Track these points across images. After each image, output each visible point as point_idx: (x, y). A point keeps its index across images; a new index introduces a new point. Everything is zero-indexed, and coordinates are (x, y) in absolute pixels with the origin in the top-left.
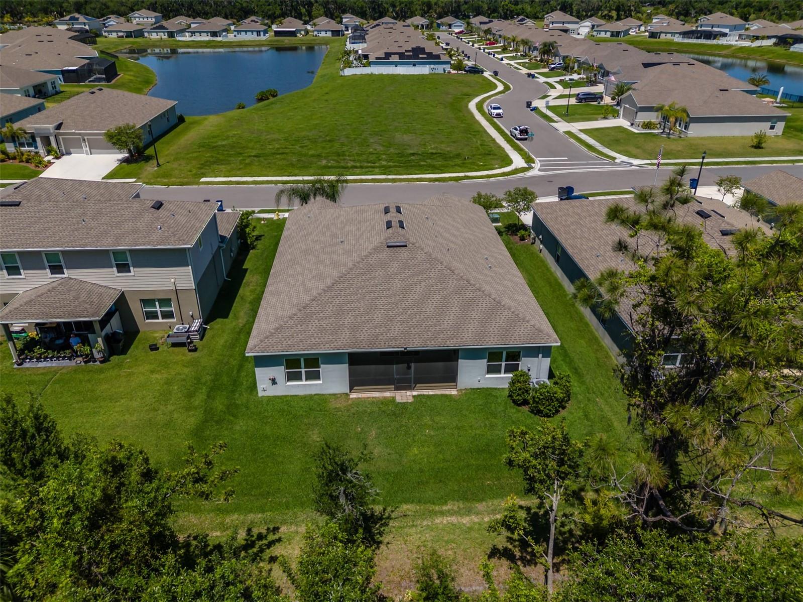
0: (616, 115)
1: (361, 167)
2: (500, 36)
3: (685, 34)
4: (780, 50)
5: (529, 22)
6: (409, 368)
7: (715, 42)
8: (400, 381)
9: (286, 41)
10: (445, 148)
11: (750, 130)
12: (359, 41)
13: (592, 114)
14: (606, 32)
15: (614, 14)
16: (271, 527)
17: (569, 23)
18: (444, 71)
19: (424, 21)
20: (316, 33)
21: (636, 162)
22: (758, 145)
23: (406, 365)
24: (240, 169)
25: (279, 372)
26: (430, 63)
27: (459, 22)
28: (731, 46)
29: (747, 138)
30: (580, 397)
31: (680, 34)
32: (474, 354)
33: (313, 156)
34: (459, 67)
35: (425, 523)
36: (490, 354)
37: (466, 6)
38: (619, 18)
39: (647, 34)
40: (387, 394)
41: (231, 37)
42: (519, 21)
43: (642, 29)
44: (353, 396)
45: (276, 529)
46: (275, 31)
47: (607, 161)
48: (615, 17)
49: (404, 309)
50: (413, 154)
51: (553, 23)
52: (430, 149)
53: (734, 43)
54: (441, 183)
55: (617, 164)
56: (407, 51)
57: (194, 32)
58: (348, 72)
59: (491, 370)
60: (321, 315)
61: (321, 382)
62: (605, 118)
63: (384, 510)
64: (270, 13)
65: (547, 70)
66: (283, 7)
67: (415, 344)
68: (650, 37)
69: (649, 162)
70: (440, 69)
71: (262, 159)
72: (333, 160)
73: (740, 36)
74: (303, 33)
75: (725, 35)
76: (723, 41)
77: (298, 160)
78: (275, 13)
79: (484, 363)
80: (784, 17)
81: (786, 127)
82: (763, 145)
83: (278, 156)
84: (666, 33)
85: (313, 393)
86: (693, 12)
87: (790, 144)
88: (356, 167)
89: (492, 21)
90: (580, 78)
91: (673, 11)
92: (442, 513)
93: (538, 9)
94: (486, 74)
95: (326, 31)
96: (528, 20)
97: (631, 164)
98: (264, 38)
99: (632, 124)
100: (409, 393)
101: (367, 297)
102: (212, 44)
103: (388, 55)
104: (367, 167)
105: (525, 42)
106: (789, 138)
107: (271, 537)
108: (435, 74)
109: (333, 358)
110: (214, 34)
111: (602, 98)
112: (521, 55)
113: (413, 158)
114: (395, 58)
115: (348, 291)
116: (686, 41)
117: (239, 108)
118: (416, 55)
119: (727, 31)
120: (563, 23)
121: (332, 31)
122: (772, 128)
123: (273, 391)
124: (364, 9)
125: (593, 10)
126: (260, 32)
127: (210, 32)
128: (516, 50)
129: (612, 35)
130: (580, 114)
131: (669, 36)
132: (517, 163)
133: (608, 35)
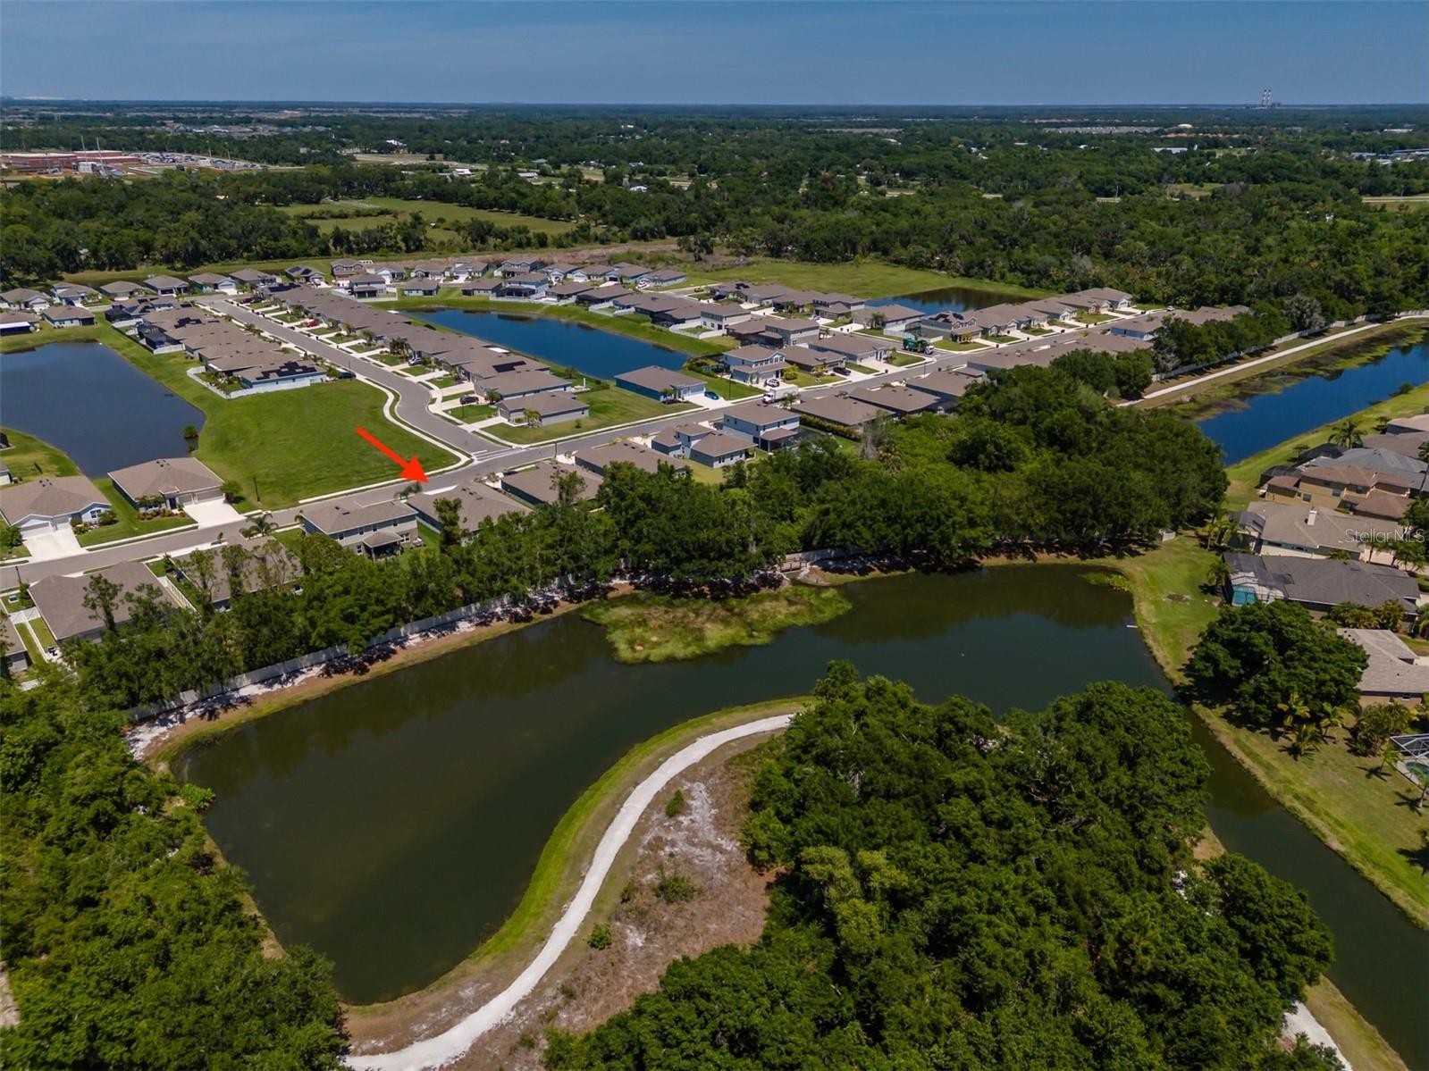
0: (496, 414)
2: (318, 315)
3: (497, 291)
4: (580, 309)
7: (527, 300)
13: (479, 414)
14: (417, 290)
18: (322, 380)
21: (523, 447)
22: (578, 426)
27: (226, 281)
28: (541, 305)
31: (492, 291)
47: (508, 449)
53: (543, 300)
55: (514, 449)
56: (281, 368)
58: (234, 395)
62: (490, 417)
65: (407, 366)
68: (464, 296)
69: (528, 446)
70: (317, 379)
73: (546, 294)
74: (38, 325)
75: (533, 292)
76: (533, 299)
81: (590, 411)
82: (581, 425)
84: (479, 290)
87: (593, 422)
90: (444, 375)
94: (362, 379)
95: (71, 320)
97: (521, 448)
99: (509, 421)
103: (266, 374)
106: (593, 418)
108: (315, 386)
111: (477, 397)
112: (365, 345)
114: (274, 376)
118: (291, 370)
119: (533, 287)
121: (82, 320)
122: (583, 414)
128: (355, 338)
129: (425, 293)
130: (472, 415)
131: (482, 293)
132: (464, 459)
133: (421, 293)
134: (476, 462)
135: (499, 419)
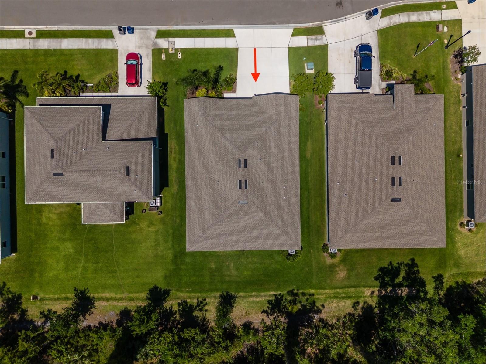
16: (204, 299)
35: (246, 300)
45: (205, 300)
60: (212, 237)
63: (235, 294)
92: (252, 296)
101: (230, 229)
107: (204, 302)
115: (222, 226)
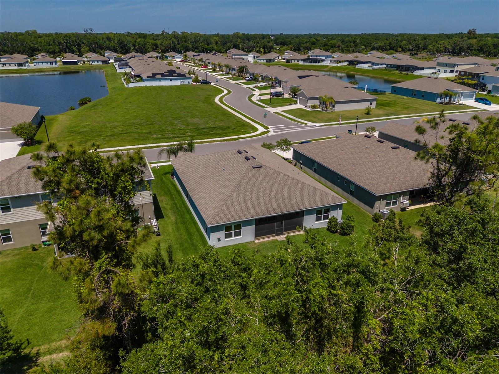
0: (296, 103)
1: (179, 137)
2: (209, 63)
3: (304, 60)
4: (351, 67)
5: (219, 55)
6: (282, 223)
7: (320, 64)
8: (278, 231)
9: (72, 68)
10: (218, 124)
11: (363, 106)
12: (124, 67)
13: (282, 103)
14: (263, 60)
15: (262, 50)
17: (243, 55)
18: (189, 83)
19: (156, 54)
20: (91, 62)
21: (317, 125)
22: (368, 113)
23: (280, 222)
24: (105, 143)
25: (222, 234)
26: (180, 79)
27: (179, 55)
28: (328, 66)
29: (363, 109)
30: (357, 226)
31: (302, 60)
32: (310, 212)
33: (146, 133)
34: (196, 80)
36: (317, 211)
37: (179, 46)
38: (265, 53)
39: (285, 60)
40: (272, 238)
41: (32, 66)
42: (213, 54)
43: (280, 58)
44: (256, 242)
46: (63, 62)
47: (304, 125)
48: (263, 51)
49: (274, 195)
50: (204, 128)
51: (234, 55)
52: (211, 124)
53: (328, 64)
54: (228, 142)
55: (308, 126)
56: (165, 72)
57: (5, 64)
58: (131, 85)
59: (318, 219)
60: (236, 203)
61: (241, 237)
62: (291, 104)
64: (51, 50)
65: (244, 81)
66: (61, 47)
67: (286, 211)
68: (286, 62)
69: (323, 124)
70: (186, 82)
71: (116, 137)
72: (160, 134)
73: (331, 61)
74: (82, 62)
75: (323, 60)
76: (323, 64)
77: (139, 136)
78: (55, 50)
79: (314, 216)
80: (345, 51)
81: (376, 104)
82: (370, 113)
83: (125, 135)
84: (294, 60)
85: (237, 243)
86: (302, 49)
87: (381, 112)
88: (175, 137)
89: (200, 55)
90: (265, 85)
91: (292, 48)
93: (221, 47)
94: (212, 84)
95: (98, 61)
96: (218, 54)
97: (315, 126)
98: (57, 66)
99: (306, 107)
100: (282, 236)
101: (254, 192)
102: (21, 71)
103: (154, 75)
104: (182, 137)
105: (227, 66)
106: (378, 109)
108: (183, 85)
109: (247, 223)
110: (20, 65)
111: (283, 94)
112: (226, 73)
113: (204, 130)
114: (159, 77)
115: (244, 191)
116: (305, 64)
117: (71, 110)
118: (171, 74)
119: (324, 58)
120: (240, 55)
121: (102, 61)
122: (371, 104)
123: (219, 245)
124: (116, 48)
125: (251, 48)
126: (52, 62)
127: (17, 63)
128: (222, 71)
129: (267, 62)
130: (277, 103)
131: (296, 61)
132: (261, 129)
133: (265, 61)
134: (272, 133)
135: (298, 106)
